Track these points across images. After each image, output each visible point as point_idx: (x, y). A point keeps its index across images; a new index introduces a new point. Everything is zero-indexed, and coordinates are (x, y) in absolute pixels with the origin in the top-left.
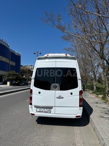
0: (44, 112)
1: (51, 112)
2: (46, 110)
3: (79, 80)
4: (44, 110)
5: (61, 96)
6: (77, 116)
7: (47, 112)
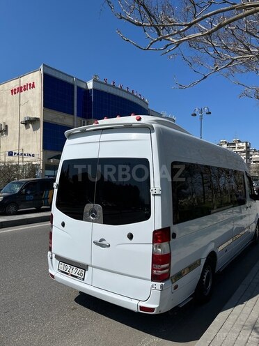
0: (72, 275)
1: (83, 279)
2: (75, 271)
3: (154, 195)
4: (71, 271)
5: (104, 240)
6: (142, 308)
7: (76, 277)
